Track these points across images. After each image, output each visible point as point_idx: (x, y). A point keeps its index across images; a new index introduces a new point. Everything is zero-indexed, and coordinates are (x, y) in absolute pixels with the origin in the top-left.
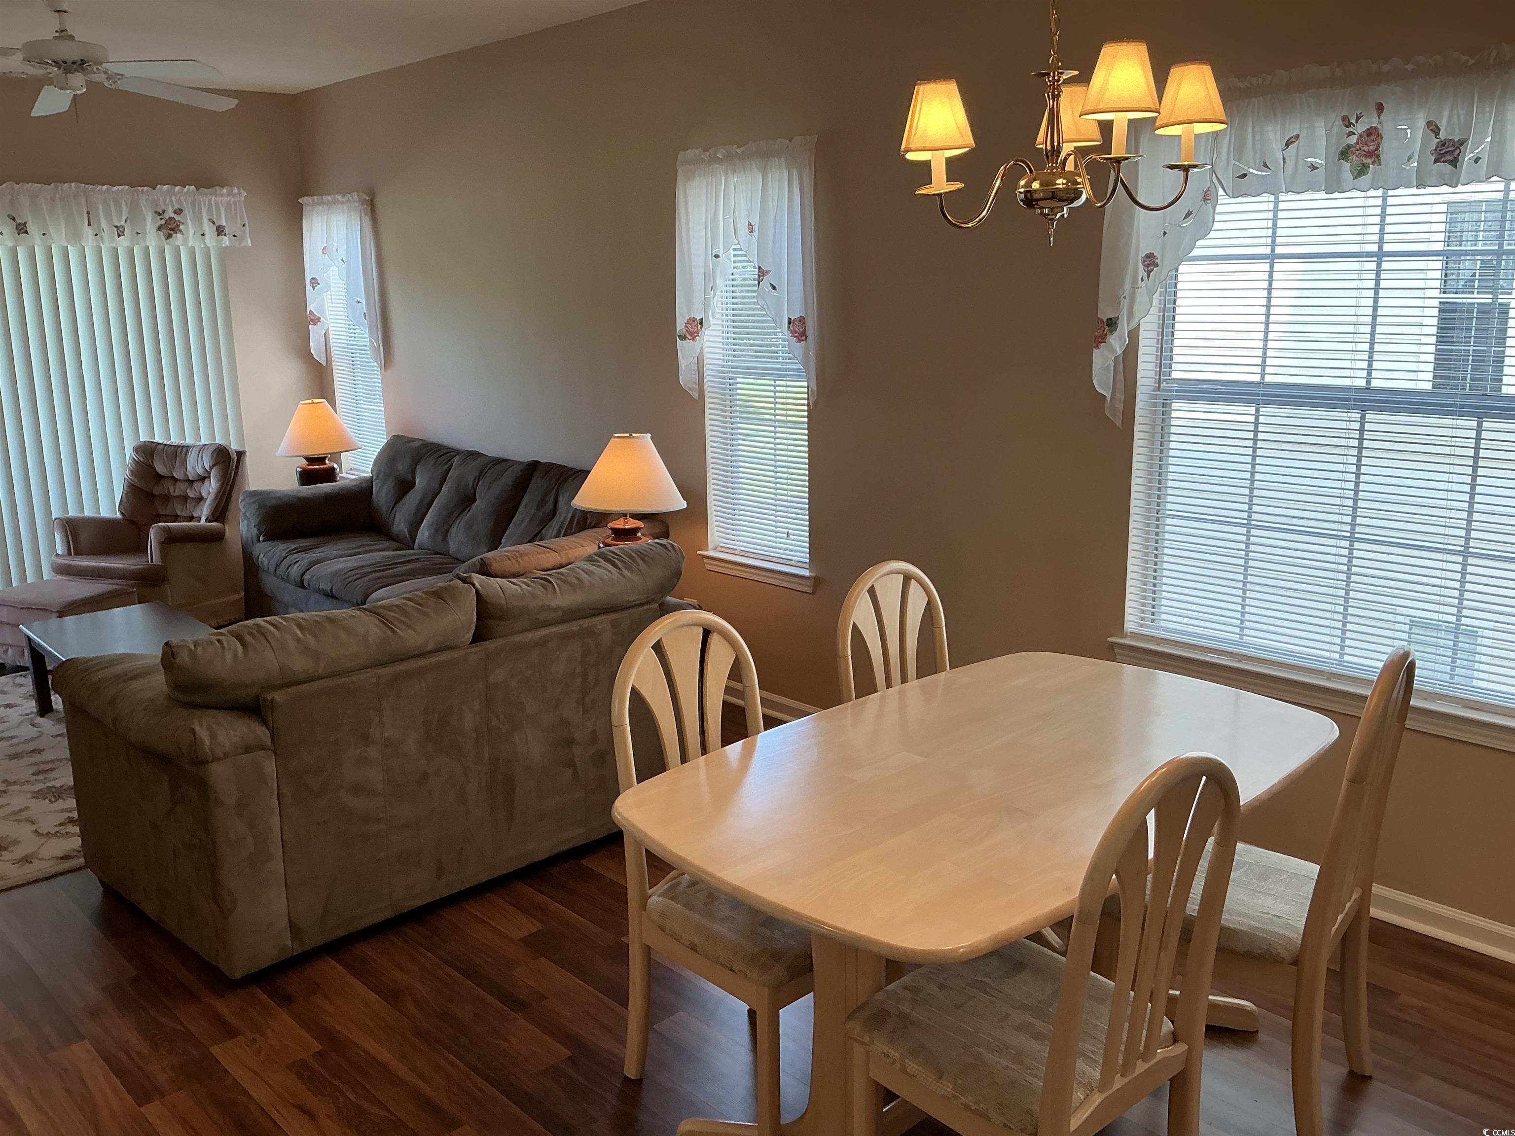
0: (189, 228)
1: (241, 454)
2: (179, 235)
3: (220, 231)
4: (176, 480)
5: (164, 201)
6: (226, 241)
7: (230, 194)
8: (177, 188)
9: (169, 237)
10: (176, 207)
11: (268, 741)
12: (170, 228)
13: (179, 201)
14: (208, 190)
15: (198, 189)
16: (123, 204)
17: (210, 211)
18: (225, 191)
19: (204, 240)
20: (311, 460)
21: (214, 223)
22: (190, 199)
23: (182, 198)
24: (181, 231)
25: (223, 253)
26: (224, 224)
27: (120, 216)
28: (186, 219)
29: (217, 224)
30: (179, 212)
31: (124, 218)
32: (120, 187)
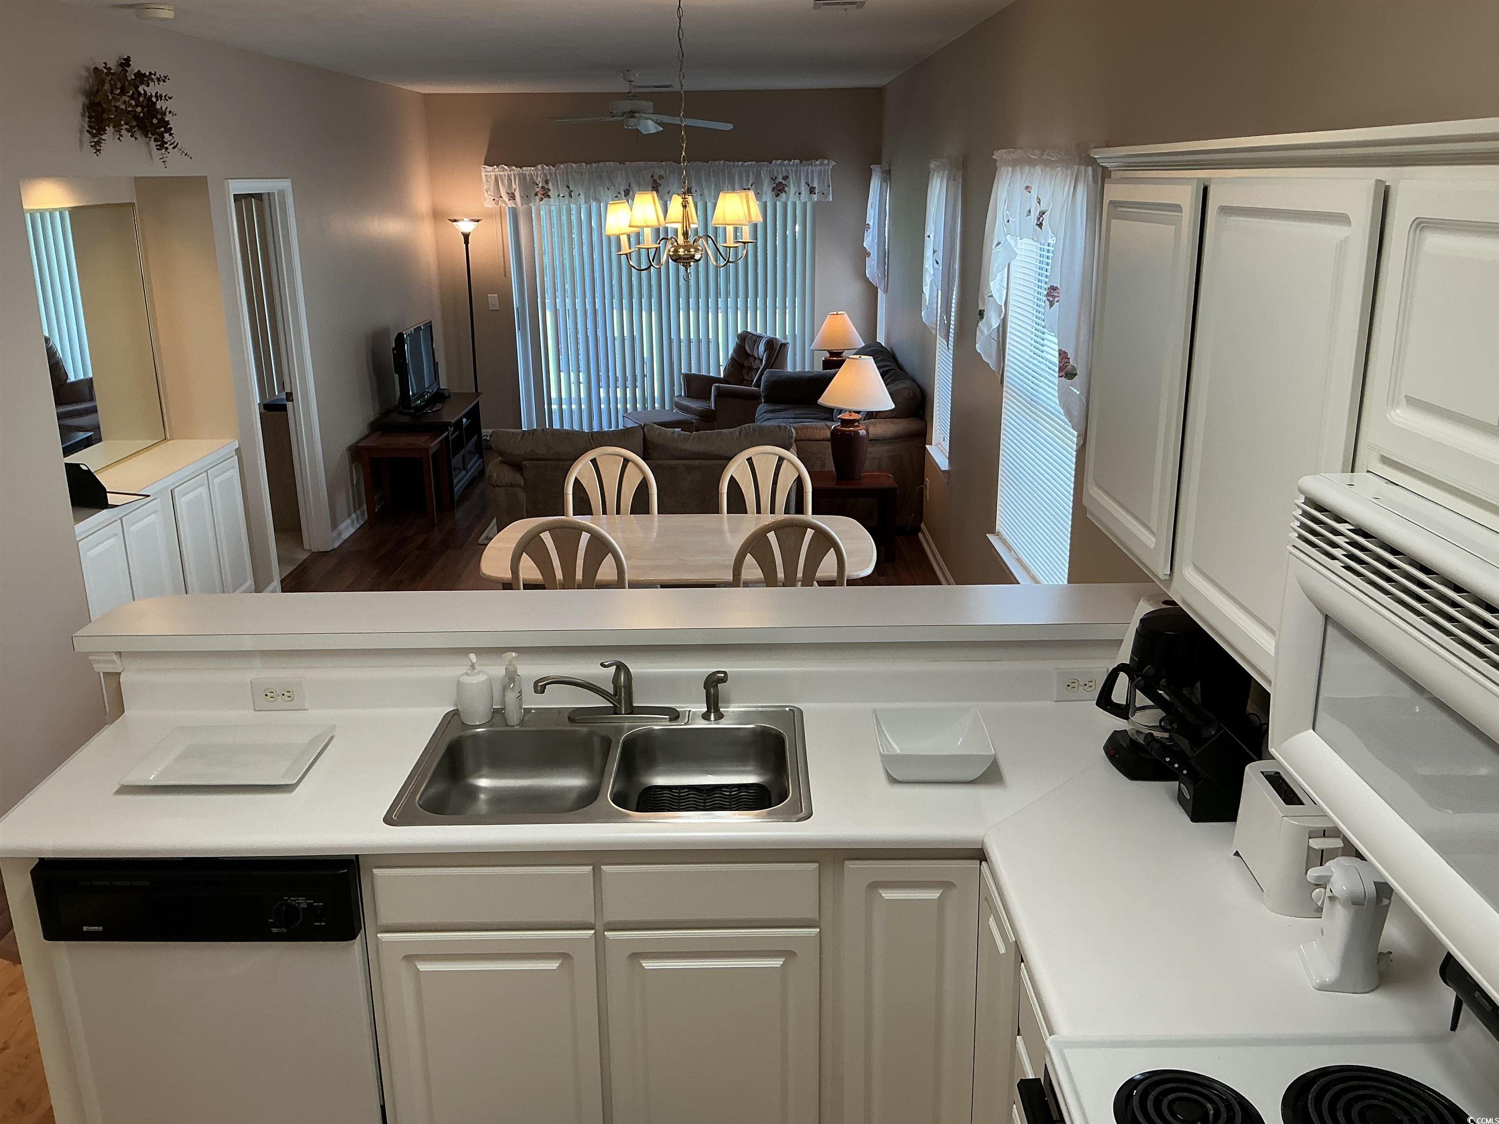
0: (792, 189)
1: (784, 346)
2: (784, 195)
3: (812, 191)
4: (756, 358)
5: (777, 171)
6: (815, 197)
7: (821, 165)
8: (786, 162)
9: (778, 195)
10: (785, 174)
11: (523, 484)
12: (779, 189)
13: (787, 171)
14: (809, 162)
15: (801, 162)
16: (751, 174)
17: (807, 176)
18: (818, 162)
19: (799, 198)
20: (832, 354)
21: (809, 185)
22: (794, 169)
23: (789, 169)
24: (785, 192)
25: (815, 205)
26: (815, 186)
27: (748, 181)
28: (789, 183)
29: (811, 185)
30: (786, 178)
31: (751, 182)
32: (750, 163)
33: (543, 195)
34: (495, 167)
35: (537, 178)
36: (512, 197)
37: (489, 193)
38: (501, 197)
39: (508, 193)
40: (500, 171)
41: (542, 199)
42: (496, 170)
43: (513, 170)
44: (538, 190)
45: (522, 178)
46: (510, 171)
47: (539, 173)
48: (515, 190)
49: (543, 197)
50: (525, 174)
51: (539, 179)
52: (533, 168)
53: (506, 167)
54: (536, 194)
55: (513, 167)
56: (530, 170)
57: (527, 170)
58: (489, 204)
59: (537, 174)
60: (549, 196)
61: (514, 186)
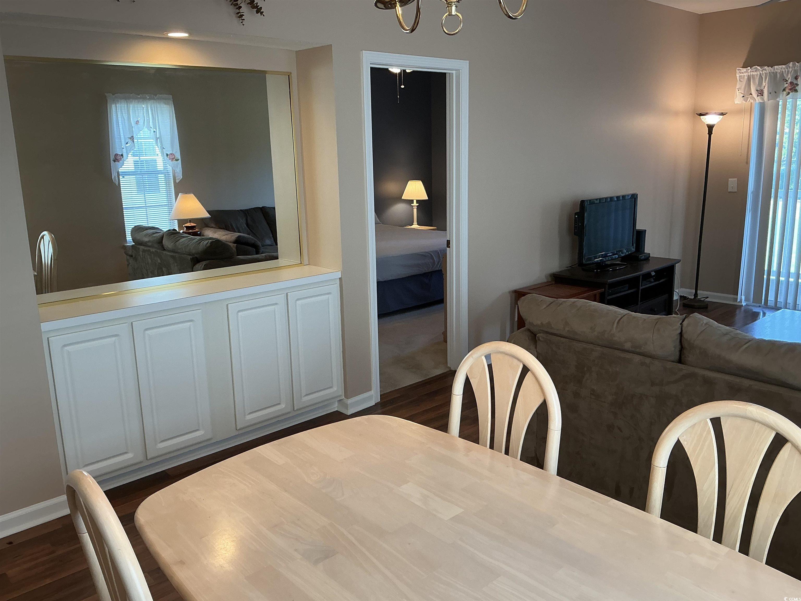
33: (790, 89)
34: (749, 68)
35: (787, 75)
36: (761, 93)
37: (740, 91)
38: (751, 94)
39: (757, 91)
40: (753, 72)
41: (789, 93)
42: (749, 71)
43: (765, 70)
44: (786, 85)
45: (773, 76)
46: (762, 71)
47: (791, 70)
48: (764, 87)
49: (790, 91)
50: (777, 72)
51: (789, 76)
52: (784, 66)
53: (758, 67)
54: (784, 90)
55: (766, 67)
56: (782, 68)
57: (778, 68)
58: (738, 100)
59: (788, 71)
60: (796, 91)
61: (764, 84)
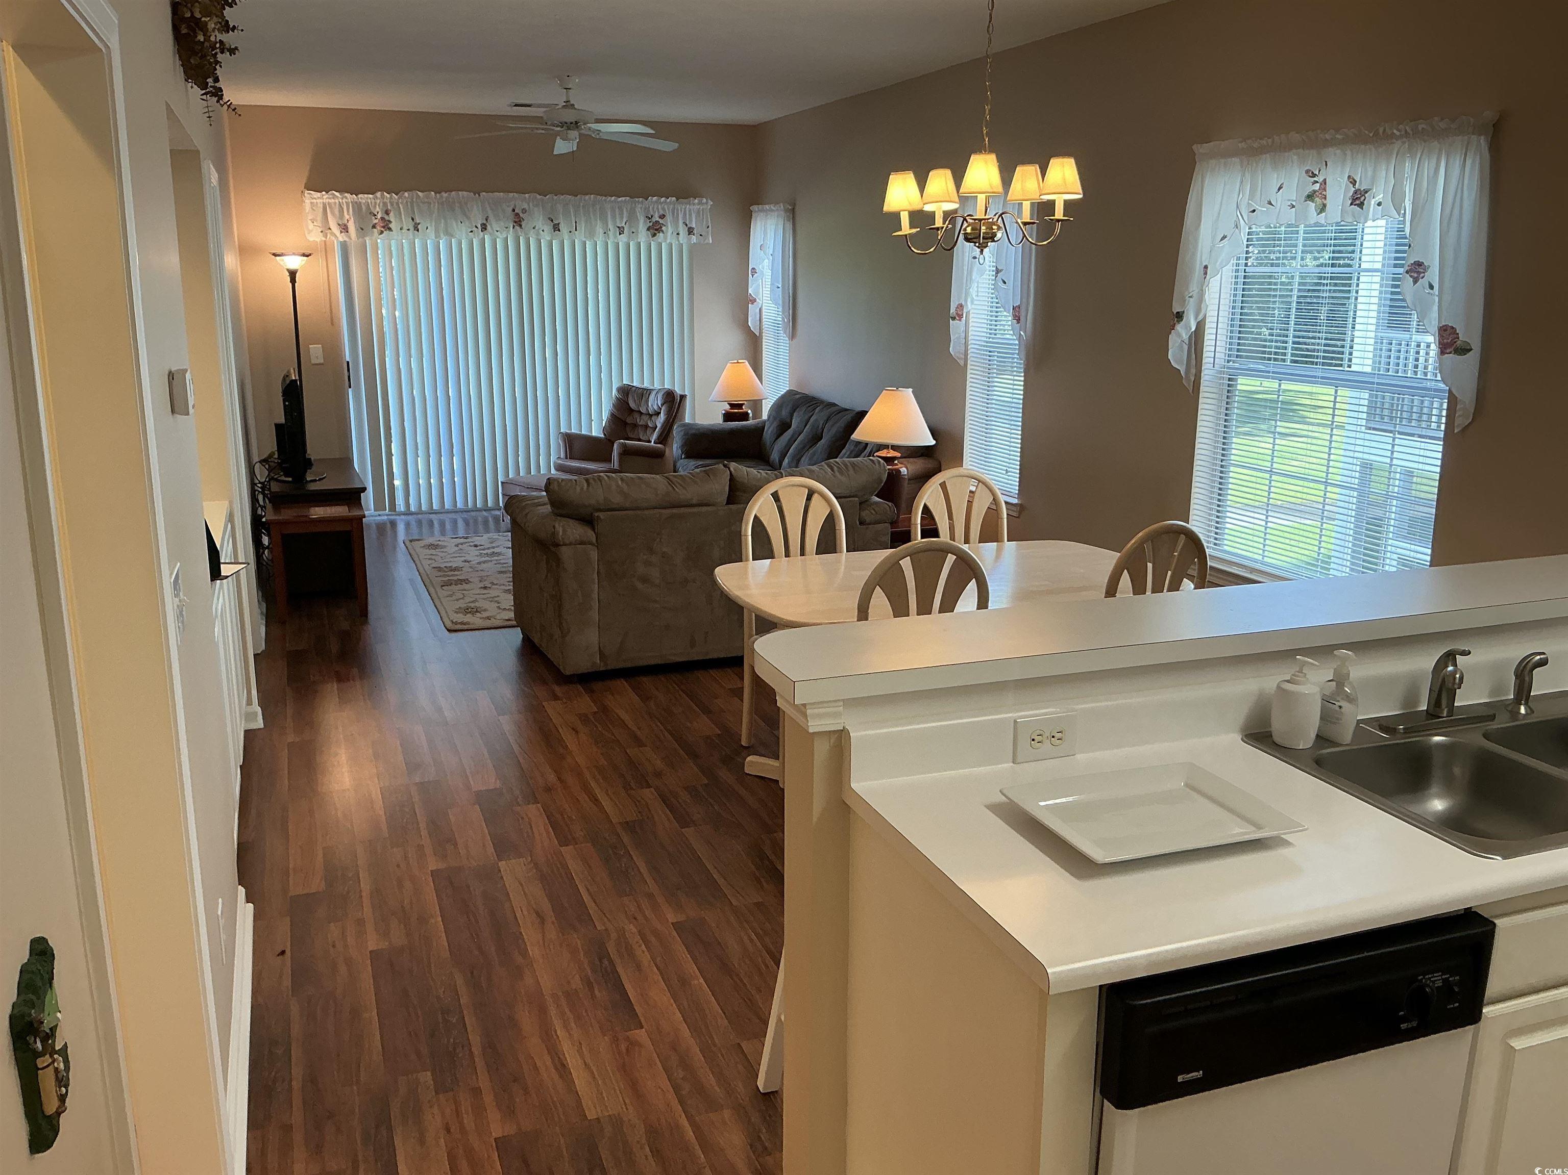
0: (669, 229)
1: (683, 397)
2: (661, 234)
3: (690, 231)
4: (641, 413)
5: (653, 208)
6: (694, 239)
7: (700, 203)
8: (663, 199)
9: (654, 235)
10: (662, 212)
11: (594, 541)
12: (655, 229)
13: (664, 209)
14: (686, 201)
15: (677, 200)
16: (625, 210)
17: (685, 214)
18: (696, 201)
19: (678, 238)
20: (732, 406)
21: (686, 225)
22: (671, 206)
23: (666, 207)
24: (662, 231)
25: (692, 249)
26: (694, 226)
27: (622, 218)
28: (667, 223)
29: (689, 226)
30: (662, 217)
31: (625, 220)
32: (623, 198)
33: (383, 227)
34: (324, 193)
35: (375, 207)
36: (344, 229)
37: (315, 224)
38: (330, 229)
39: (339, 225)
40: (330, 198)
41: (382, 232)
42: (325, 197)
43: (346, 198)
44: (376, 221)
45: (357, 207)
46: (342, 199)
47: (378, 201)
48: (348, 221)
49: (382, 229)
50: (360, 203)
51: (378, 209)
52: (371, 196)
53: (337, 194)
54: (374, 227)
55: (346, 194)
56: (367, 198)
57: (364, 198)
58: (315, 236)
59: (375, 203)
60: (390, 229)
61: (347, 217)
